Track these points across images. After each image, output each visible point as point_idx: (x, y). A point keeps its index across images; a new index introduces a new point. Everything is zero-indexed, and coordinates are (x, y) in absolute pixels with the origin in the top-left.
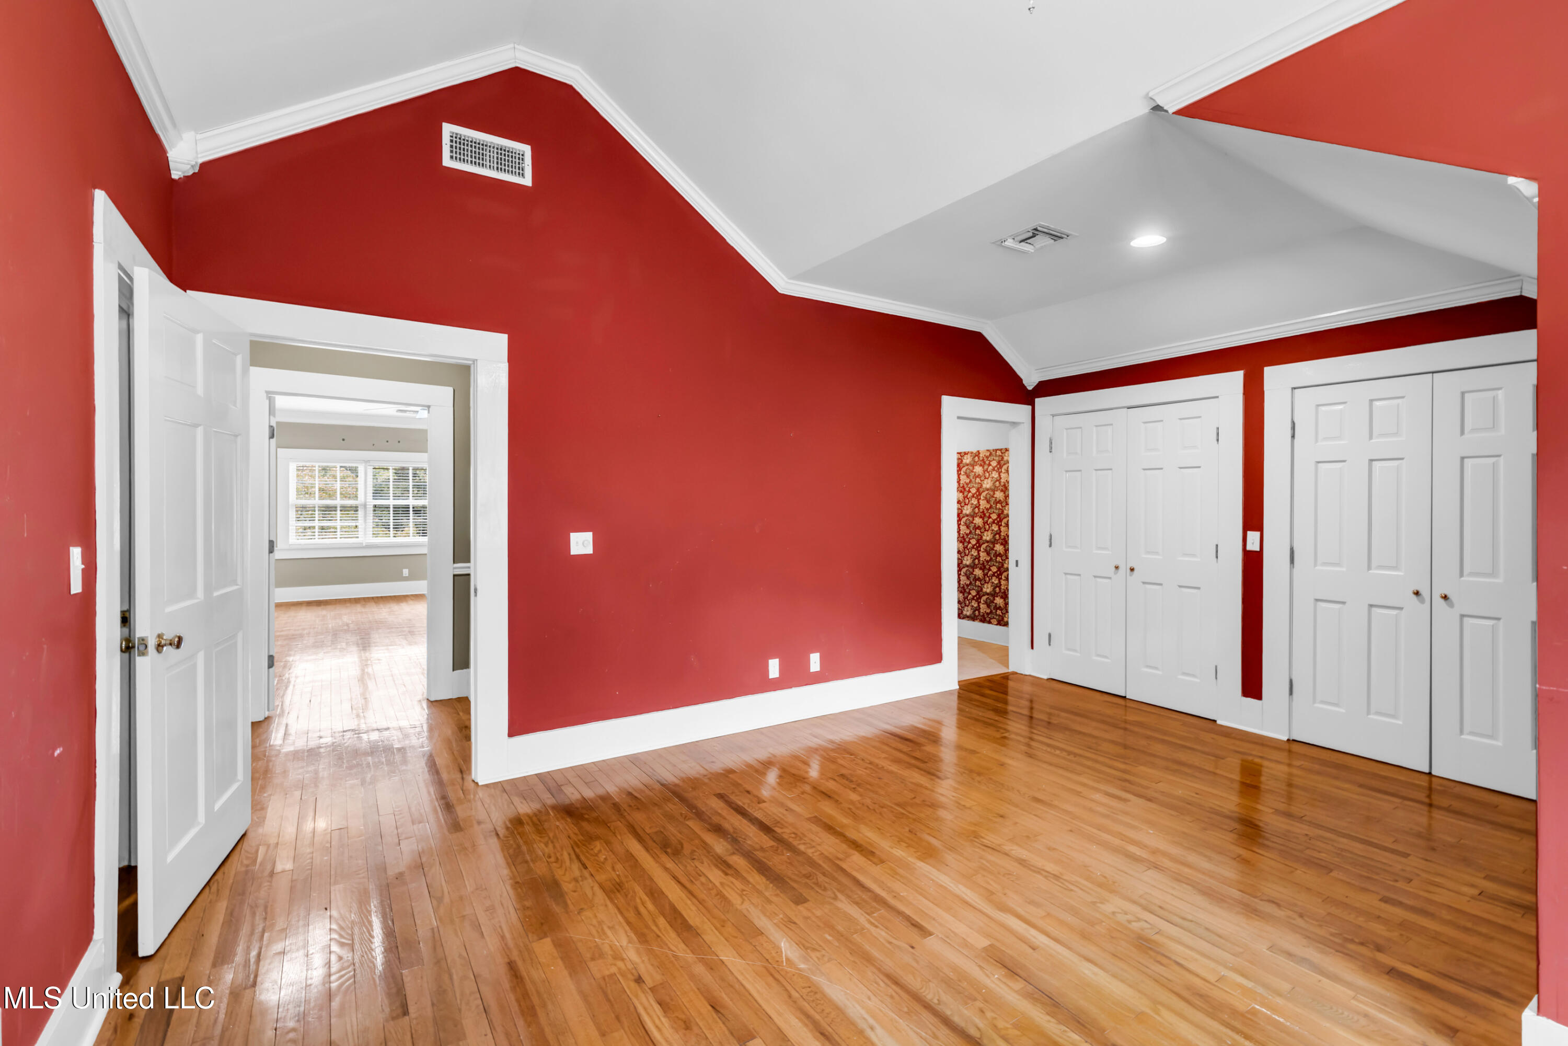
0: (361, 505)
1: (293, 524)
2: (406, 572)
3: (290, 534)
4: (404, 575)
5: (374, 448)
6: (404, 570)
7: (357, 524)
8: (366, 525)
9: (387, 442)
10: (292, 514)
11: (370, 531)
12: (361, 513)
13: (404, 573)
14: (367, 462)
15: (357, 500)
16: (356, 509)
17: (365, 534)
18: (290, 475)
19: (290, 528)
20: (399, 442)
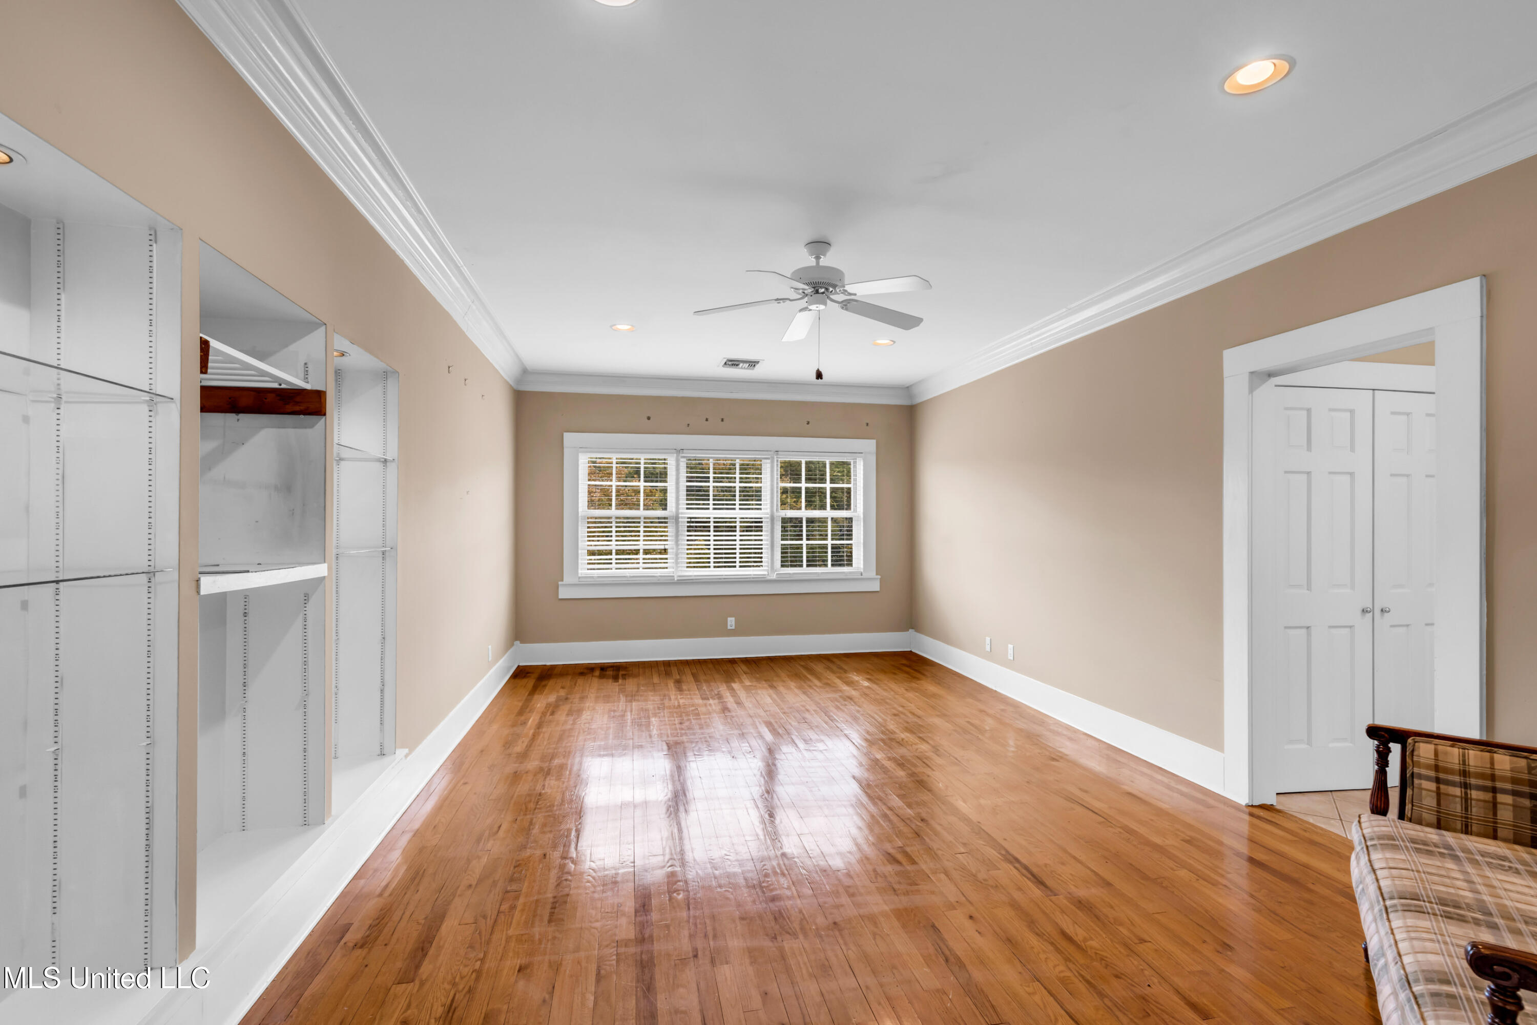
0: (672, 518)
1: (584, 544)
2: (731, 622)
3: (580, 561)
4: (729, 628)
5: (689, 430)
6: (729, 619)
7: (666, 547)
8: (678, 549)
9: (707, 420)
10: (583, 531)
11: (684, 560)
12: (671, 530)
13: (729, 624)
14: (679, 451)
15: (665, 509)
16: (663, 521)
17: (677, 563)
18: (580, 472)
19: (580, 552)
20: (722, 420)
